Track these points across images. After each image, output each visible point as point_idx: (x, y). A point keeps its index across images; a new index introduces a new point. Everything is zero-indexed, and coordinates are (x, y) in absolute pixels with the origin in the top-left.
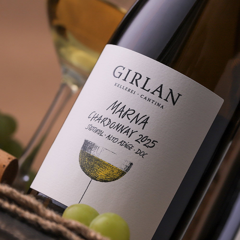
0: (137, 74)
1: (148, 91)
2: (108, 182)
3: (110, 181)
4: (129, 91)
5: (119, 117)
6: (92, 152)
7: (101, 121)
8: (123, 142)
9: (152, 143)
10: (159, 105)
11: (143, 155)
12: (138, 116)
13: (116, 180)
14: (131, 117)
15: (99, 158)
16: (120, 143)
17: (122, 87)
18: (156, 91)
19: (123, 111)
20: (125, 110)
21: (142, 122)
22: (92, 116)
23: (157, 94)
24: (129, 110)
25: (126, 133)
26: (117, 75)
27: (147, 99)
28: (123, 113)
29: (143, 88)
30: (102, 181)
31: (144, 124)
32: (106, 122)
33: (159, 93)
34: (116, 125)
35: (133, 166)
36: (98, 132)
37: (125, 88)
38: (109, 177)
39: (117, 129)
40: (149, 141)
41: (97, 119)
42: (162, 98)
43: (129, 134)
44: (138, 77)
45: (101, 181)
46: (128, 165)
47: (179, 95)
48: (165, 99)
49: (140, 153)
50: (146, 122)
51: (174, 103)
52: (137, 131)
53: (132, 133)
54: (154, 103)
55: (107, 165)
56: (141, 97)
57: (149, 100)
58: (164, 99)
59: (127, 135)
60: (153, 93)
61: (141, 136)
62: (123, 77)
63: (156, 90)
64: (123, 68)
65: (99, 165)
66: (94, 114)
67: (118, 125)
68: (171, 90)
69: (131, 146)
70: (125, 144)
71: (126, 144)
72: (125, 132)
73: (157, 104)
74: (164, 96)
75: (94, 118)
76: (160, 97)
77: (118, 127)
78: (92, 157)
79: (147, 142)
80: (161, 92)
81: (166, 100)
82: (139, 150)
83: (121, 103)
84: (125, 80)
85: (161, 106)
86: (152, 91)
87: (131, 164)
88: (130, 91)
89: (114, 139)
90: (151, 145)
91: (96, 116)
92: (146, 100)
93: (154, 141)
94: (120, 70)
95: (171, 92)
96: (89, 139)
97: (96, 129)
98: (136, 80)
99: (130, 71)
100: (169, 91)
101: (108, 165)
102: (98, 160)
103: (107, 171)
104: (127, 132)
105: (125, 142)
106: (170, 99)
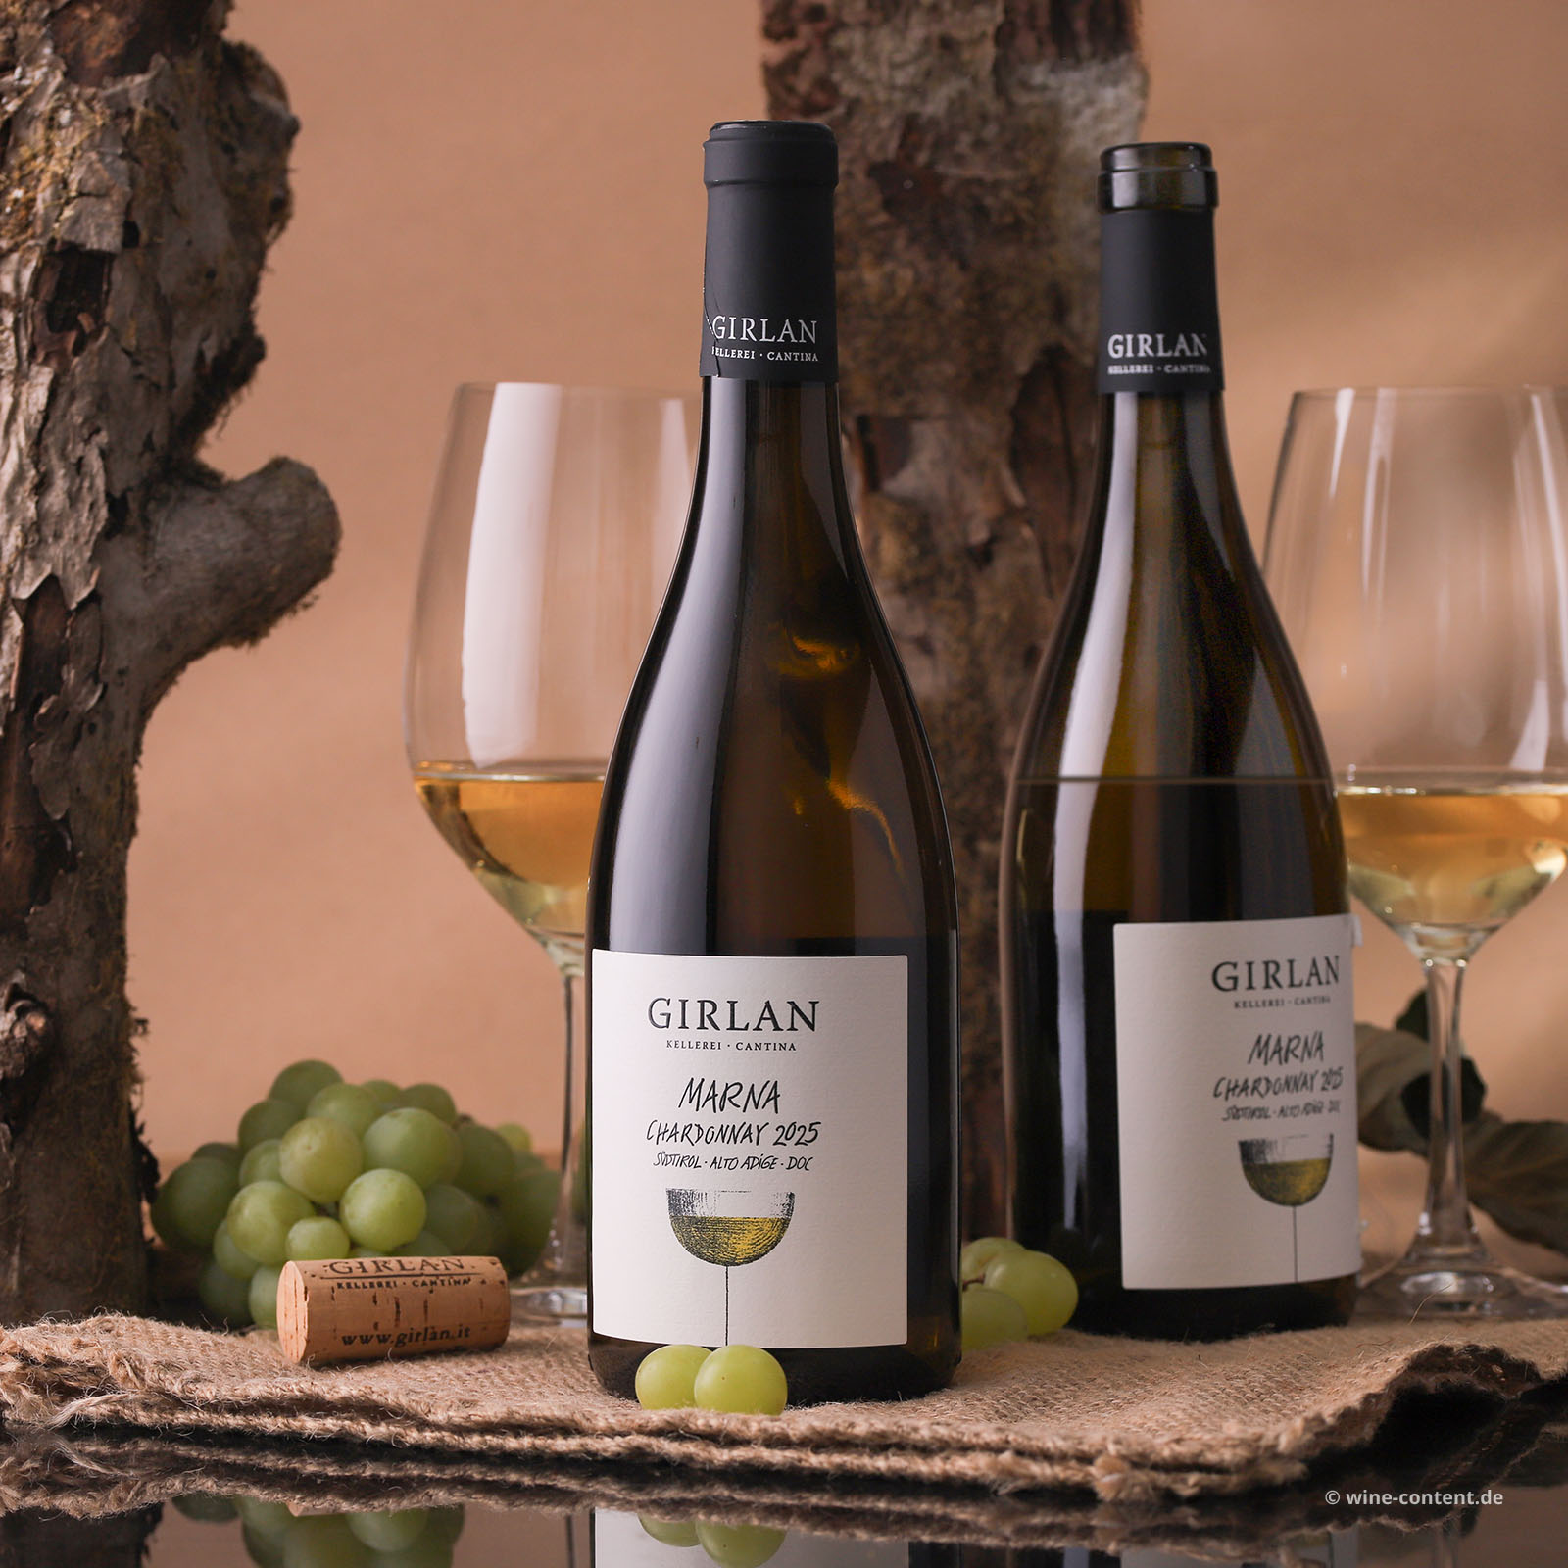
0: (702, 1002)
1: (746, 1028)
2: (763, 1256)
3: (767, 1253)
4: (705, 1046)
5: (715, 1112)
6: (696, 1210)
7: (679, 1136)
8: (751, 1160)
9: (810, 1130)
10: (783, 1047)
11: (805, 1164)
12: (752, 1091)
13: (776, 1244)
14: (740, 1100)
15: (718, 1216)
16: (746, 1166)
17: (686, 1044)
18: (763, 1021)
19: (715, 1095)
20: (720, 1091)
21: (768, 1100)
22: (654, 1132)
23: (767, 1025)
24: (727, 1088)
25: (748, 1138)
26: (661, 1021)
27: (753, 1047)
28: (718, 1099)
29: (732, 1028)
30: (749, 1260)
31: (773, 1101)
32: (693, 1134)
33: (770, 1021)
34: (717, 1130)
35: (796, 1199)
36: (687, 1162)
37: (693, 1044)
38: (759, 1247)
39: (723, 1138)
40: (802, 1129)
41: (667, 1135)
42: (782, 1030)
43: (754, 1136)
44: (708, 1007)
45: (748, 1263)
46: (785, 1200)
47: (814, 1003)
48: (789, 1027)
49: (797, 1164)
50: (777, 1096)
51: (812, 1026)
52: (768, 1124)
53: (759, 1132)
54: (771, 1047)
55: (742, 1223)
56: (739, 1047)
57: (758, 1046)
58: (788, 1030)
59: (751, 1141)
60: (758, 1028)
61: (781, 1130)
62: (676, 1020)
63: (762, 1018)
64: (666, 1002)
65: (725, 1230)
66: (655, 1126)
67: (722, 1129)
68: (792, 1003)
69: (770, 1161)
70: (756, 1161)
71: (760, 1162)
72: (744, 1137)
73: (778, 1047)
74: (784, 1023)
75: (661, 1136)
76: (777, 1028)
77: (722, 1133)
78: (703, 1220)
79: (798, 1134)
80: (773, 1018)
81: (792, 1028)
82: (791, 1158)
83: (703, 1080)
84: (684, 1026)
85: (788, 1046)
86: (753, 1025)
88: (709, 1045)
89: (729, 1162)
90: (809, 1135)
91: (662, 1130)
92: (751, 1049)
93: (812, 1125)
94: (661, 1007)
95: (795, 1007)
96: (677, 1186)
97: (677, 1157)
98: (709, 1016)
99: (684, 1002)
100: (790, 1006)
101: (745, 1221)
102: (719, 1221)
103: (751, 1236)
104: (748, 1135)
105: (754, 1158)
106: (798, 1021)
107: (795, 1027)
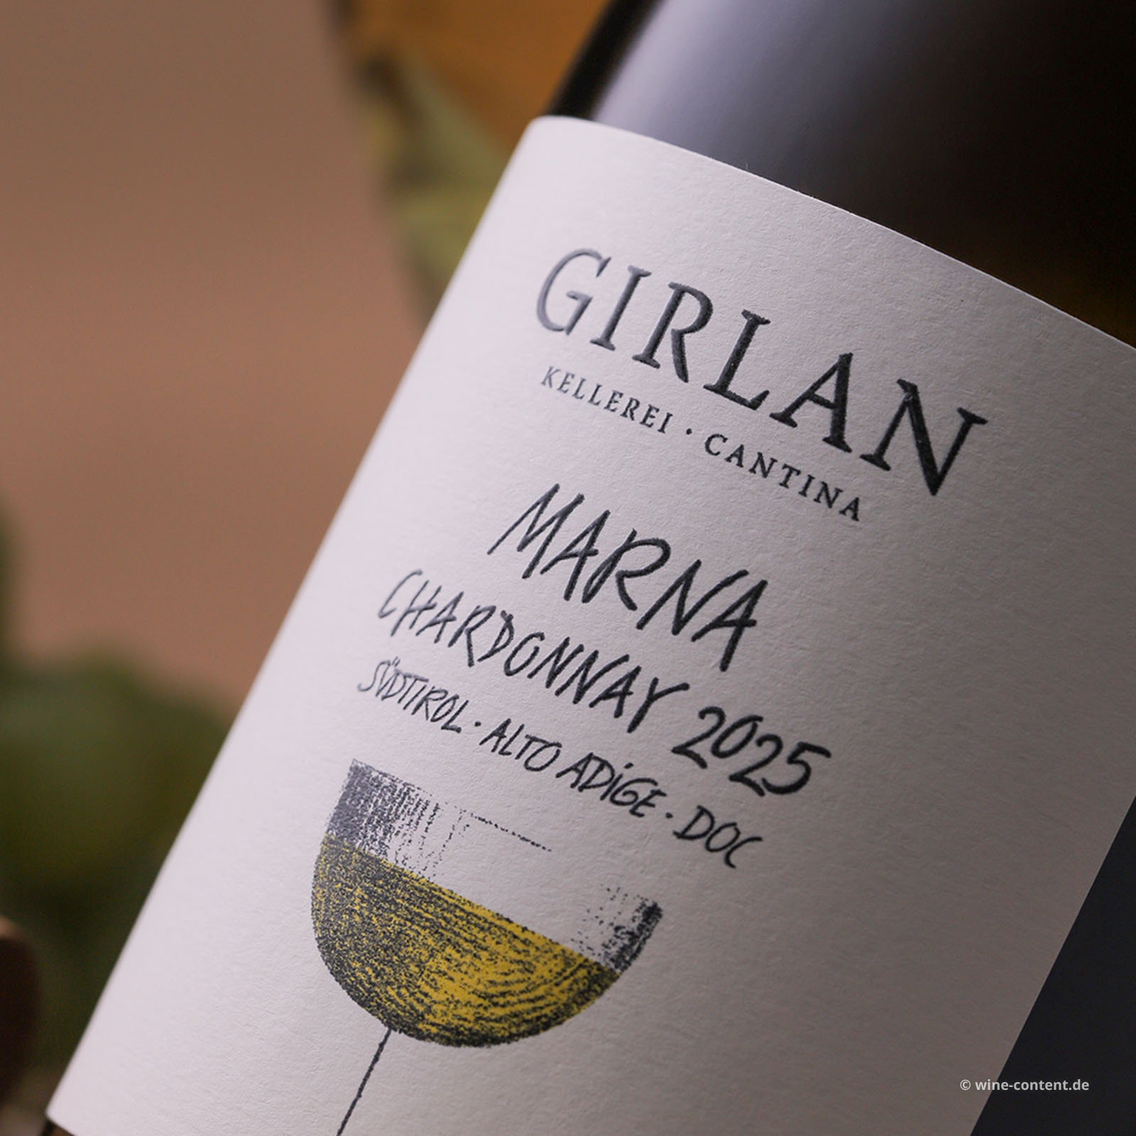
0: (680, 292)
1: (754, 405)
2: (496, 1041)
3: (511, 1038)
4: (629, 412)
5: (567, 597)
6: (394, 843)
7: (451, 628)
8: (594, 765)
9: (792, 759)
10: (827, 495)
11: (732, 846)
12: (687, 580)
13: (547, 1026)
14: (645, 591)
15: (439, 881)
16: (573, 776)
17: (588, 391)
18: (808, 403)
19: (590, 552)
20: (607, 544)
21: (719, 623)
22: (400, 603)
23: (815, 419)
24: (629, 545)
25: (614, 702)
26: (561, 310)
27: (750, 459)
28: (592, 565)
29: (721, 388)
30: (455, 1037)
31: (728, 632)
32: (484, 638)
33: (828, 413)
34: (547, 649)
35: (661, 929)
36: (433, 706)
37: (604, 396)
38: (499, 1012)
39: (553, 675)
40: (769, 747)
41: (428, 616)
42: (848, 450)
43: (633, 704)
44: (689, 311)
45: (448, 1042)
46: (629, 918)
47: (970, 419)
48: (872, 449)
49: (709, 834)
50: (746, 622)
51: (935, 480)
52: (685, 687)
53: (652, 698)
54: (797, 482)
55: (487, 926)
56: (712, 447)
57: (763, 466)
58: (864, 457)
59: (618, 713)
60: (785, 418)
61: (712, 720)
62: (595, 323)
63: (810, 395)
64: (595, 264)
65: (435, 930)
66: (414, 584)
67: (560, 651)
68: (910, 389)
69: (644, 791)
70: (604, 775)
71: (613, 780)
72: (607, 695)
73: (814, 490)
74: (862, 435)
75: (411, 617)
76: (837, 439)
77: (556, 662)
78: (395, 877)
79: (752, 754)
80: (839, 407)
81: (877, 460)
82: (702, 811)
83: (580, 499)
84: (605, 341)
85: (843, 501)
86: (779, 402)
87: (652, 913)
88: (640, 413)
89: (535, 746)
90: (781, 773)
91: (422, 602)
92: (740, 464)
93: (803, 747)
94: (580, 276)
95: (912, 404)
96: (383, 761)
97: (420, 685)
98: (679, 337)
99: (637, 277)
100: (899, 396)
101: (496, 926)
102: (431, 895)
103: (491, 972)
104: (619, 693)
105: (604, 764)
106: (904, 446)
107: (887, 457)
